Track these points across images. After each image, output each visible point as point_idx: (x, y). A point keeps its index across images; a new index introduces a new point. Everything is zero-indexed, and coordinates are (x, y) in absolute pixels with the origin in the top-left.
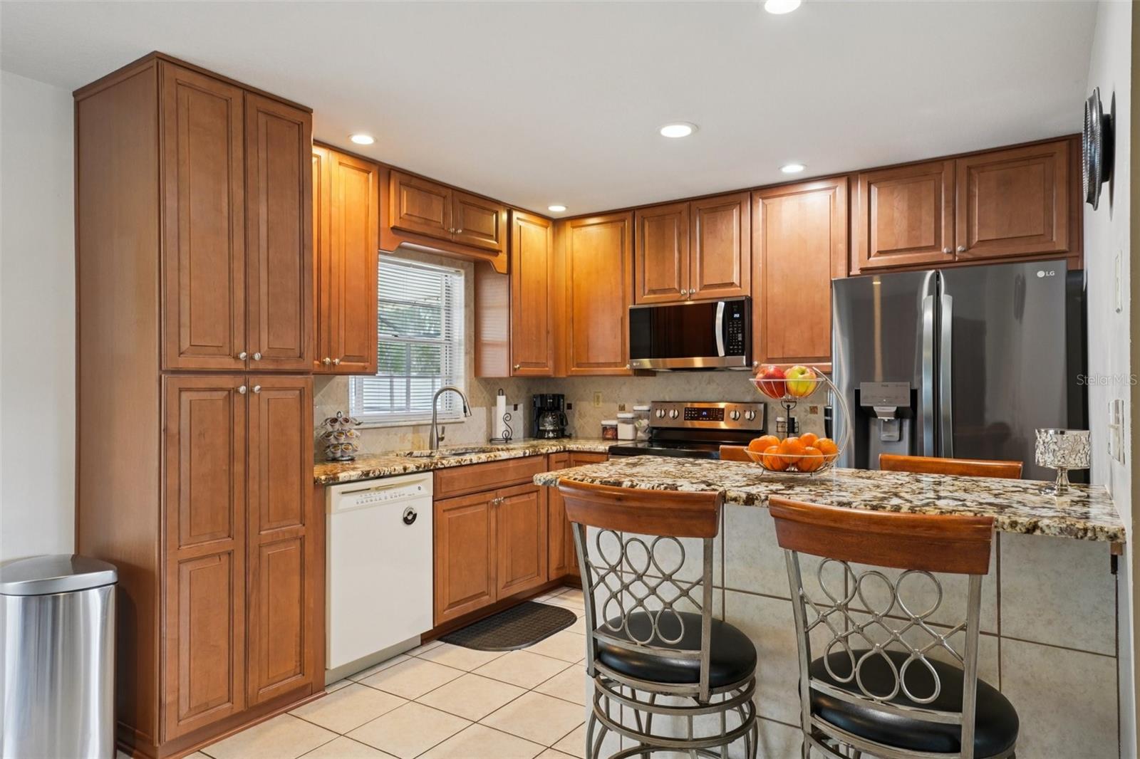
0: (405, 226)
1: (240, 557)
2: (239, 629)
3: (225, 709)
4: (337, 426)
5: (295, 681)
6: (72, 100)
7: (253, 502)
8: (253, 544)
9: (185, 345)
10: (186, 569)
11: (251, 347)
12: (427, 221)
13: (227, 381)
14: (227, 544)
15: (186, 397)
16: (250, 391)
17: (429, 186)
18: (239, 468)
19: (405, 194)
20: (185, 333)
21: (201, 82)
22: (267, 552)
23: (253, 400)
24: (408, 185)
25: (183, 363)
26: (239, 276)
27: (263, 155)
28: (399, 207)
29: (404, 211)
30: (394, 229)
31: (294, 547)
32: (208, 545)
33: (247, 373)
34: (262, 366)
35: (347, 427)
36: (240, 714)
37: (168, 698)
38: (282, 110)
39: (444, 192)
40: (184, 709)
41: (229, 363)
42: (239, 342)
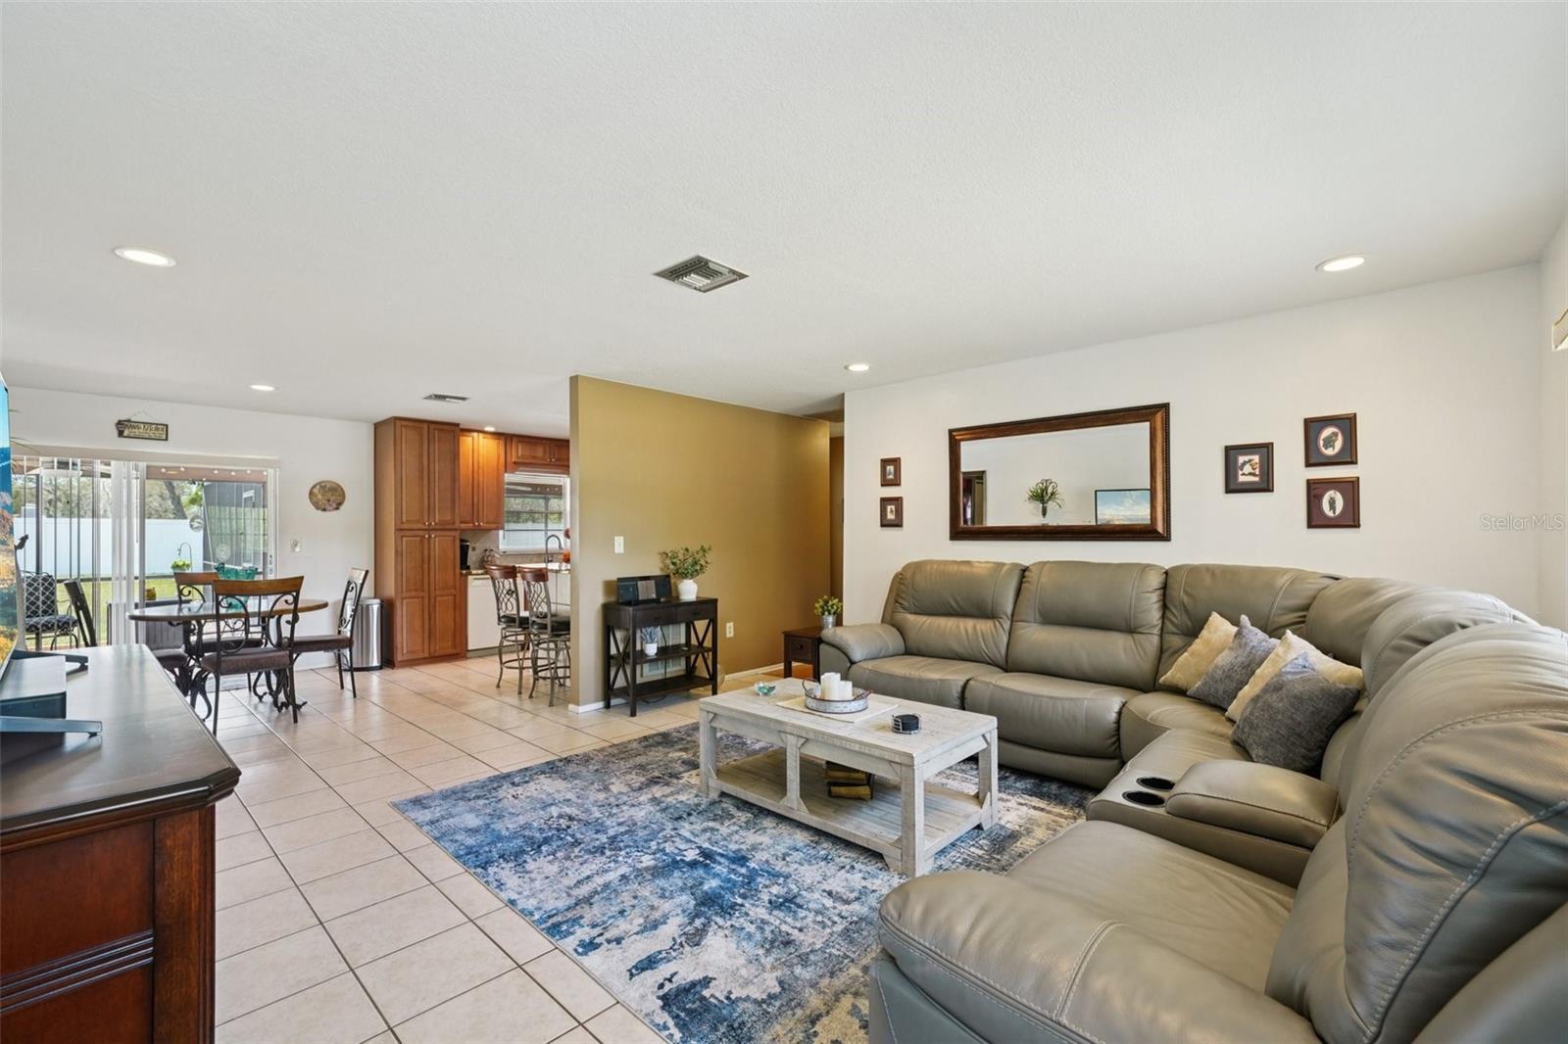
0: (520, 460)
1: (426, 601)
2: (427, 626)
3: (421, 656)
4: (488, 553)
5: (451, 651)
6: (373, 427)
7: (432, 580)
8: (432, 595)
9: (404, 520)
10: (405, 601)
11: (431, 520)
12: (534, 457)
13: (421, 533)
14: (421, 595)
15: (404, 539)
16: (430, 537)
17: (534, 441)
18: (426, 566)
19: (520, 447)
20: (404, 516)
21: (411, 424)
22: (438, 599)
23: (432, 541)
24: (521, 442)
25: (404, 526)
26: (426, 494)
27: (437, 446)
28: (518, 451)
29: (520, 454)
30: (515, 463)
31: (451, 598)
32: (413, 594)
33: (429, 530)
34: (437, 527)
35: (492, 553)
36: (425, 658)
37: (399, 646)
38: (446, 427)
39: (544, 442)
40: (405, 651)
41: (422, 527)
42: (426, 518)
